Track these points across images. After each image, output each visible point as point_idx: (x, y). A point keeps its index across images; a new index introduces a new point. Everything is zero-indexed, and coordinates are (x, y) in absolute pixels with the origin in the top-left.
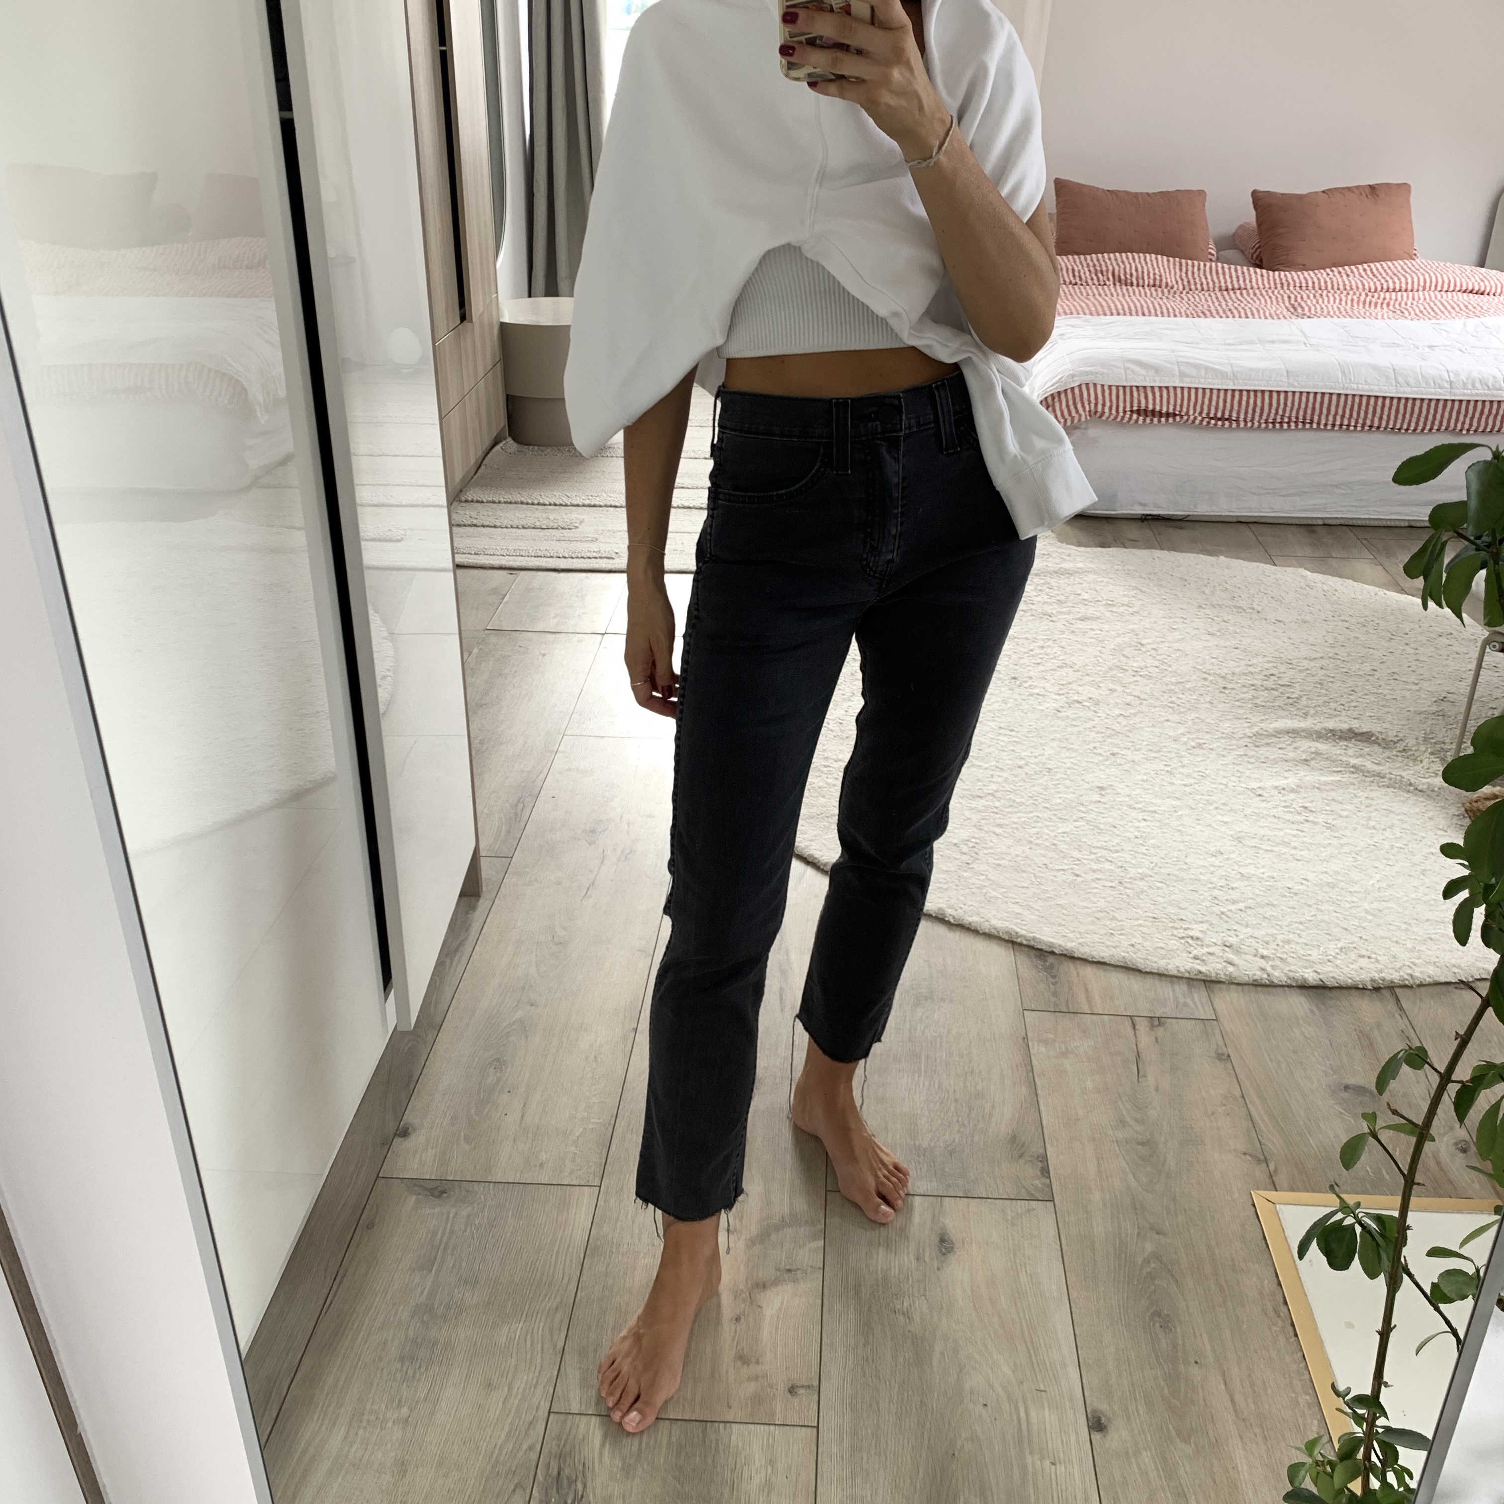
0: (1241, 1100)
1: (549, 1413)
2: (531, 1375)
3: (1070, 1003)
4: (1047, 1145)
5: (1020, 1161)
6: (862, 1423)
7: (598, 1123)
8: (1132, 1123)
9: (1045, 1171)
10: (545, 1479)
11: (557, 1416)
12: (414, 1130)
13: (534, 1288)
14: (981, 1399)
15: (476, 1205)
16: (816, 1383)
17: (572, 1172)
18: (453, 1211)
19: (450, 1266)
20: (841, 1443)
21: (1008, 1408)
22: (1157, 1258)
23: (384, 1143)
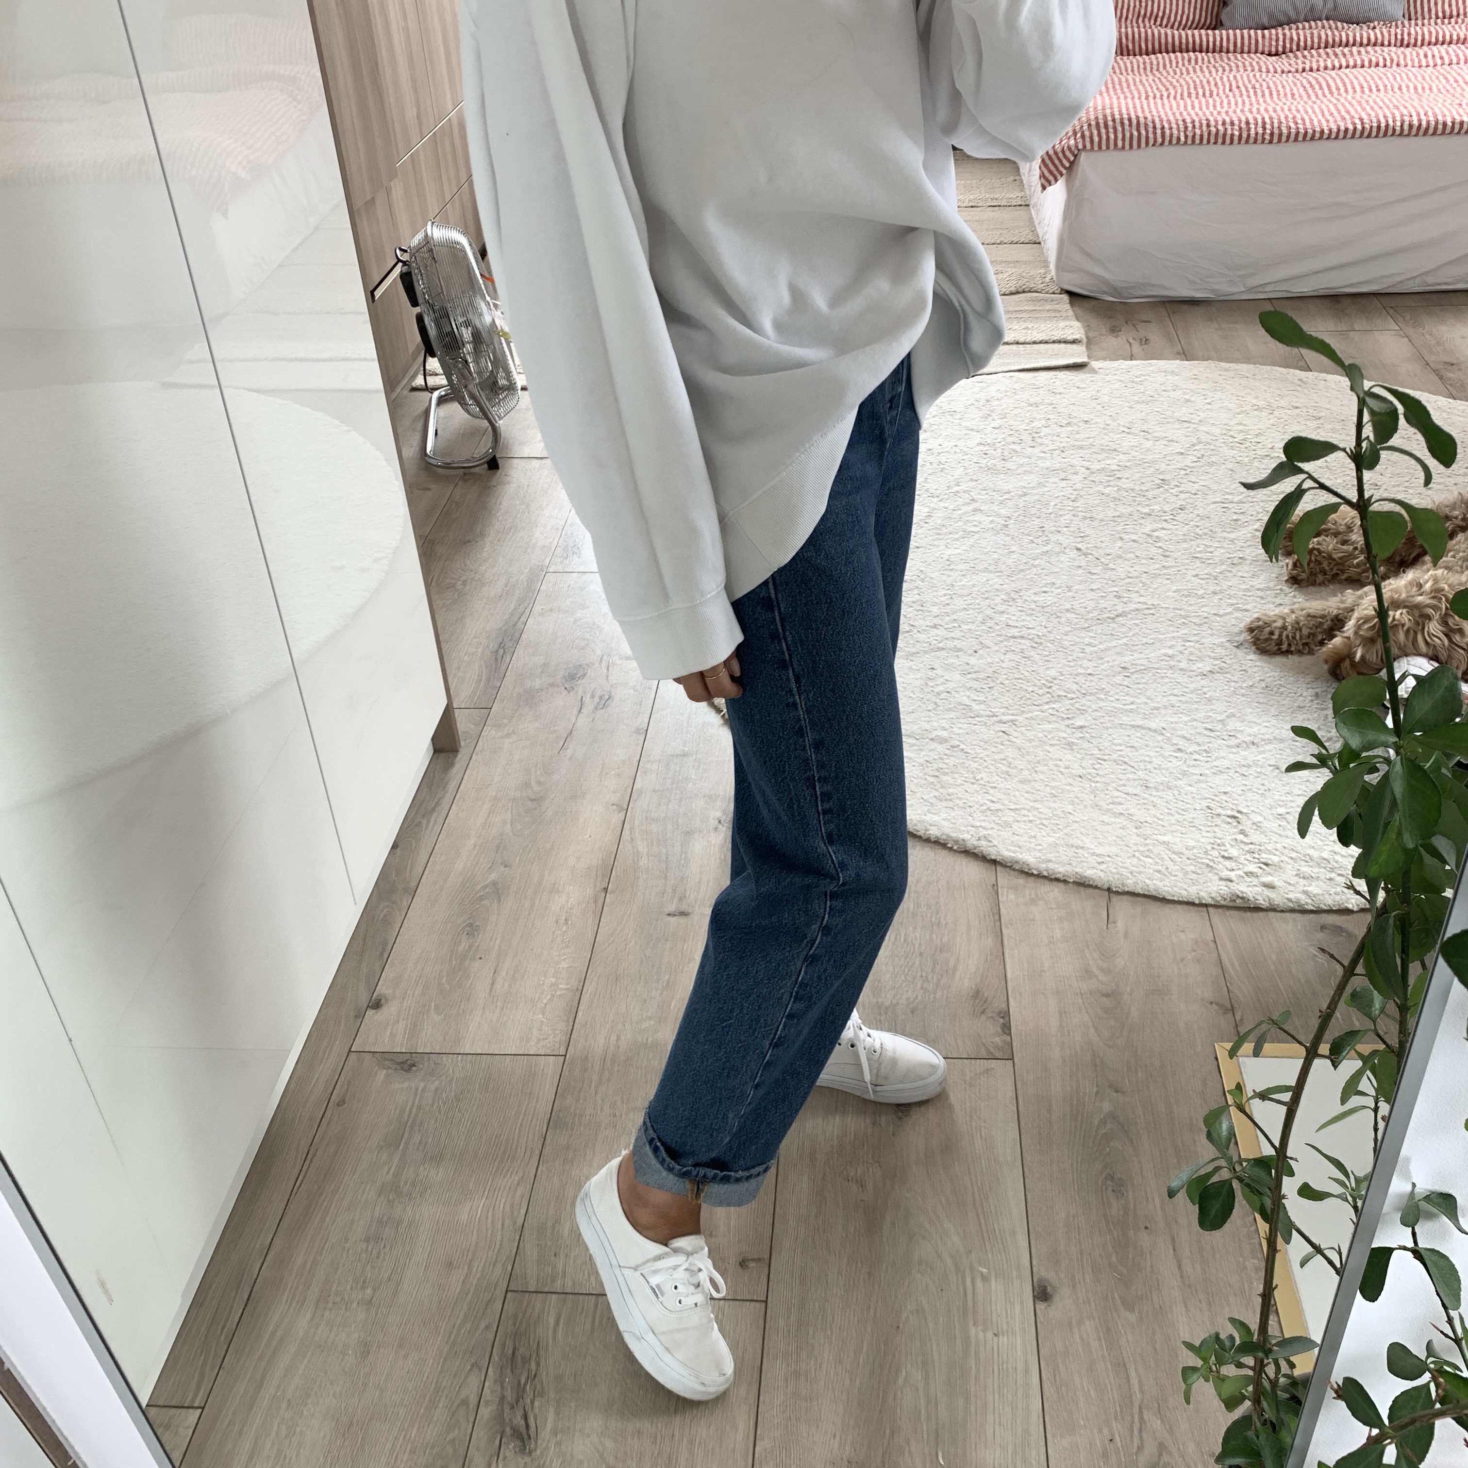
0: (1212, 945)
1: (507, 1291)
2: (491, 1253)
4: (1011, 1000)
5: (982, 1017)
6: (810, 1296)
7: (566, 989)
8: (1098, 973)
9: (1006, 1028)
10: (500, 1359)
11: (514, 1294)
12: (387, 1001)
13: (496, 1164)
14: (928, 1269)
15: (444, 1077)
16: (767, 1256)
17: (538, 1042)
18: (422, 1084)
19: (418, 1141)
20: (789, 1317)
21: (955, 1279)
22: (1114, 1119)
23: (356, 1016)
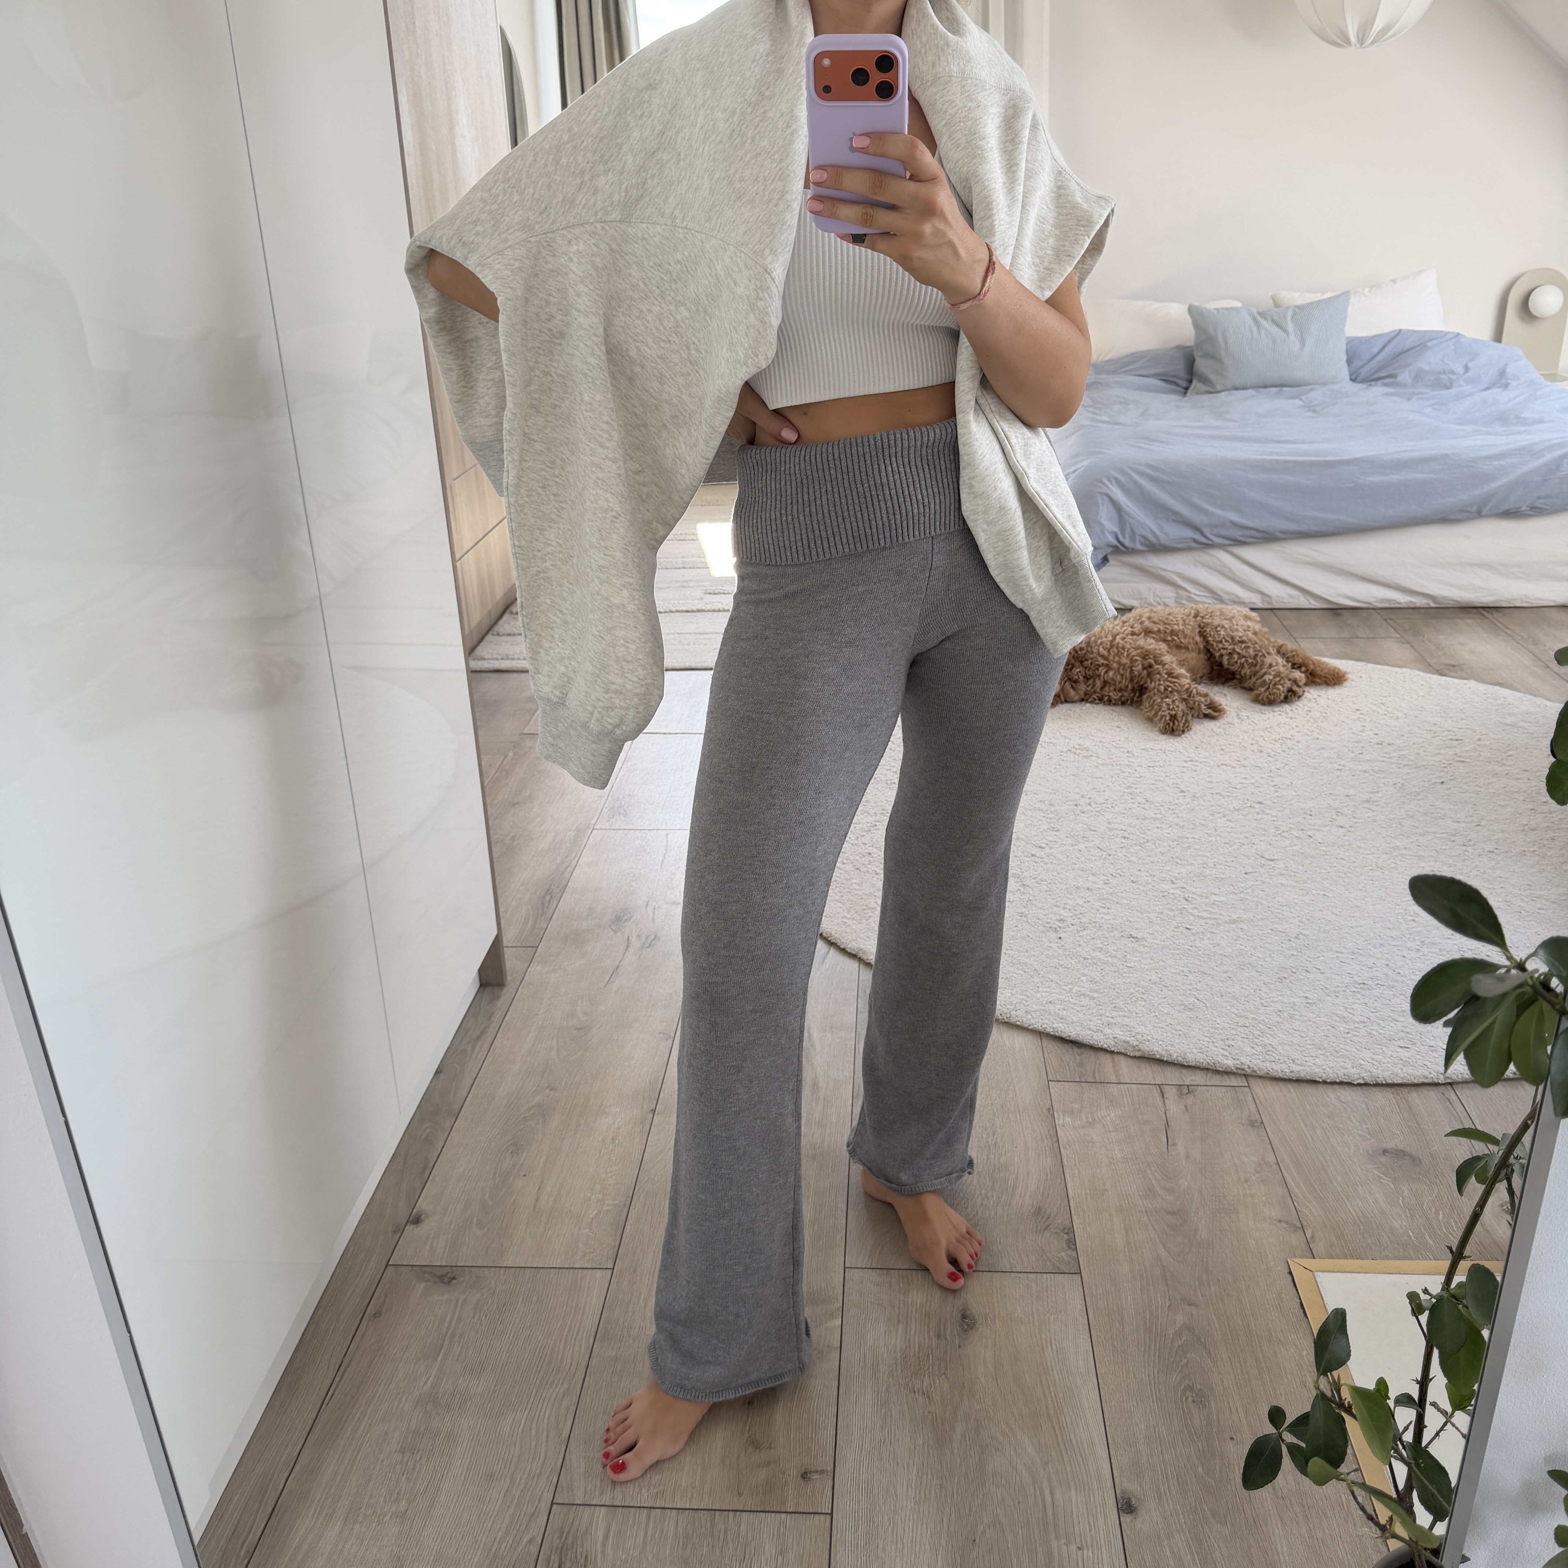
0: (1275, 1167)
1: (552, 1504)
2: (535, 1465)
3: (1097, 1074)
4: (1075, 1218)
5: (1046, 1233)
6: (878, 1509)
7: (615, 1204)
8: (1162, 1192)
9: (1072, 1244)
11: (559, 1507)
12: (427, 1217)
13: (541, 1375)
14: (1004, 1482)
15: (486, 1290)
16: (830, 1468)
17: (584, 1256)
18: (463, 1297)
19: (457, 1353)
20: (856, 1530)
21: (1032, 1491)
22: (1189, 1330)
23: (395, 1232)
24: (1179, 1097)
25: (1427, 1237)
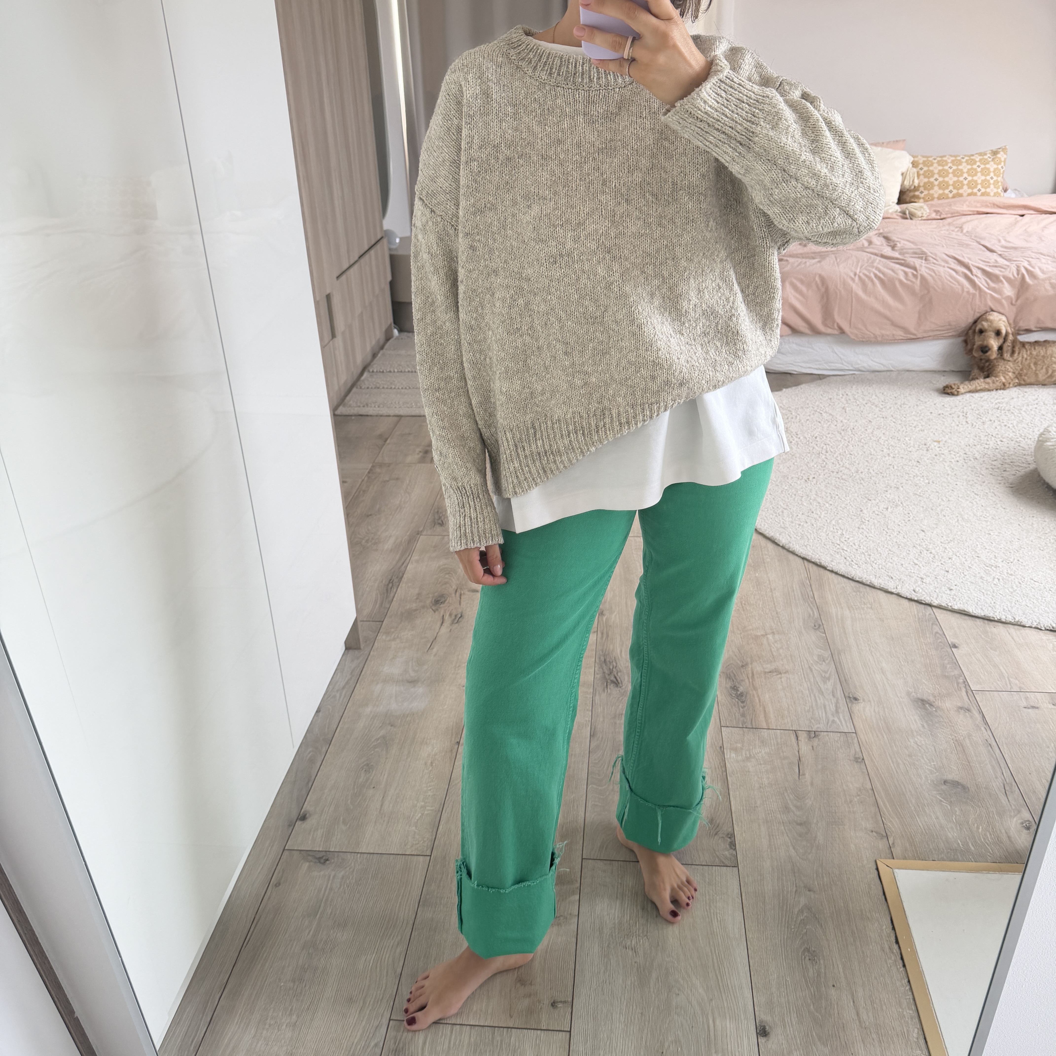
0: (870, 792)
1: (390, 1020)
2: (379, 992)
3: (753, 721)
4: (735, 826)
5: (716, 837)
6: (600, 1029)
7: (432, 810)
8: (794, 809)
9: (733, 845)
11: (395, 1022)
12: (310, 815)
13: (383, 930)
14: (683, 1012)
15: (348, 869)
16: (570, 999)
17: (412, 847)
18: (333, 874)
19: (329, 913)
20: (586, 1043)
21: (701, 1019)
22: (809, 909)
23: (289, 826)
24: (809, 740)
25: (970, 845)
